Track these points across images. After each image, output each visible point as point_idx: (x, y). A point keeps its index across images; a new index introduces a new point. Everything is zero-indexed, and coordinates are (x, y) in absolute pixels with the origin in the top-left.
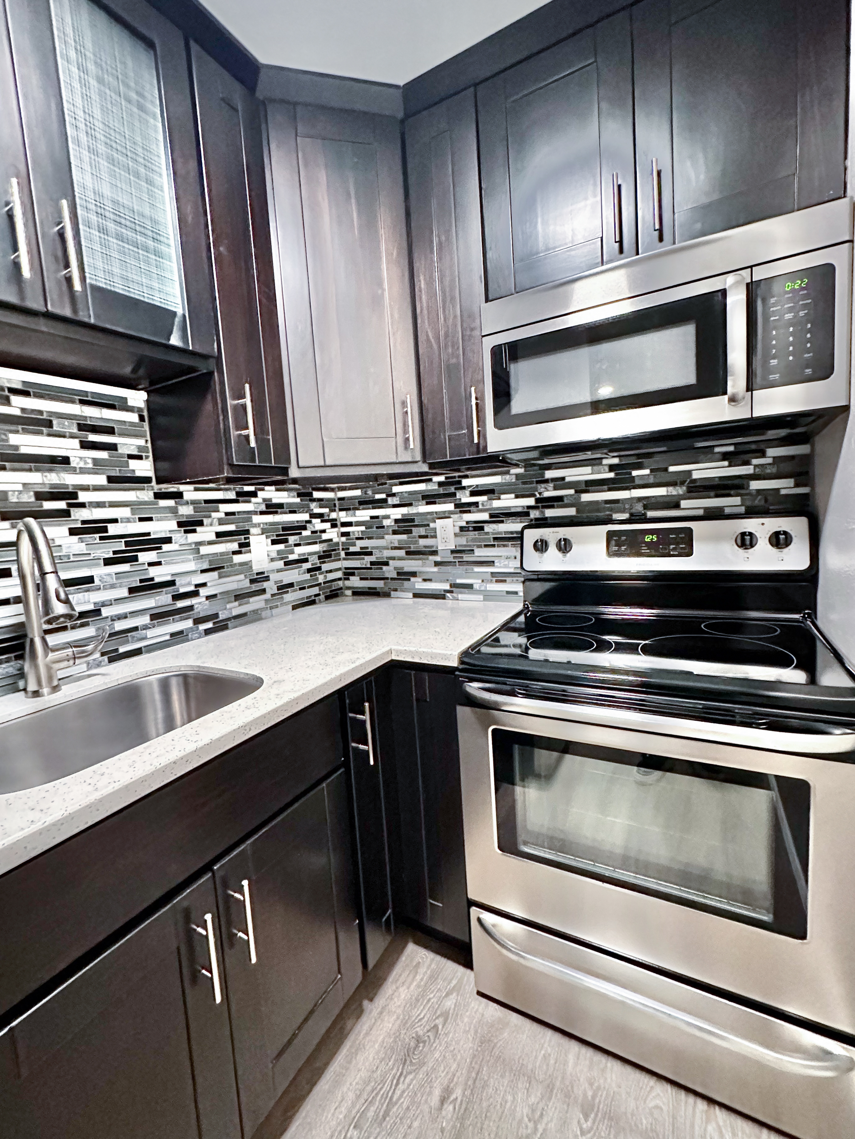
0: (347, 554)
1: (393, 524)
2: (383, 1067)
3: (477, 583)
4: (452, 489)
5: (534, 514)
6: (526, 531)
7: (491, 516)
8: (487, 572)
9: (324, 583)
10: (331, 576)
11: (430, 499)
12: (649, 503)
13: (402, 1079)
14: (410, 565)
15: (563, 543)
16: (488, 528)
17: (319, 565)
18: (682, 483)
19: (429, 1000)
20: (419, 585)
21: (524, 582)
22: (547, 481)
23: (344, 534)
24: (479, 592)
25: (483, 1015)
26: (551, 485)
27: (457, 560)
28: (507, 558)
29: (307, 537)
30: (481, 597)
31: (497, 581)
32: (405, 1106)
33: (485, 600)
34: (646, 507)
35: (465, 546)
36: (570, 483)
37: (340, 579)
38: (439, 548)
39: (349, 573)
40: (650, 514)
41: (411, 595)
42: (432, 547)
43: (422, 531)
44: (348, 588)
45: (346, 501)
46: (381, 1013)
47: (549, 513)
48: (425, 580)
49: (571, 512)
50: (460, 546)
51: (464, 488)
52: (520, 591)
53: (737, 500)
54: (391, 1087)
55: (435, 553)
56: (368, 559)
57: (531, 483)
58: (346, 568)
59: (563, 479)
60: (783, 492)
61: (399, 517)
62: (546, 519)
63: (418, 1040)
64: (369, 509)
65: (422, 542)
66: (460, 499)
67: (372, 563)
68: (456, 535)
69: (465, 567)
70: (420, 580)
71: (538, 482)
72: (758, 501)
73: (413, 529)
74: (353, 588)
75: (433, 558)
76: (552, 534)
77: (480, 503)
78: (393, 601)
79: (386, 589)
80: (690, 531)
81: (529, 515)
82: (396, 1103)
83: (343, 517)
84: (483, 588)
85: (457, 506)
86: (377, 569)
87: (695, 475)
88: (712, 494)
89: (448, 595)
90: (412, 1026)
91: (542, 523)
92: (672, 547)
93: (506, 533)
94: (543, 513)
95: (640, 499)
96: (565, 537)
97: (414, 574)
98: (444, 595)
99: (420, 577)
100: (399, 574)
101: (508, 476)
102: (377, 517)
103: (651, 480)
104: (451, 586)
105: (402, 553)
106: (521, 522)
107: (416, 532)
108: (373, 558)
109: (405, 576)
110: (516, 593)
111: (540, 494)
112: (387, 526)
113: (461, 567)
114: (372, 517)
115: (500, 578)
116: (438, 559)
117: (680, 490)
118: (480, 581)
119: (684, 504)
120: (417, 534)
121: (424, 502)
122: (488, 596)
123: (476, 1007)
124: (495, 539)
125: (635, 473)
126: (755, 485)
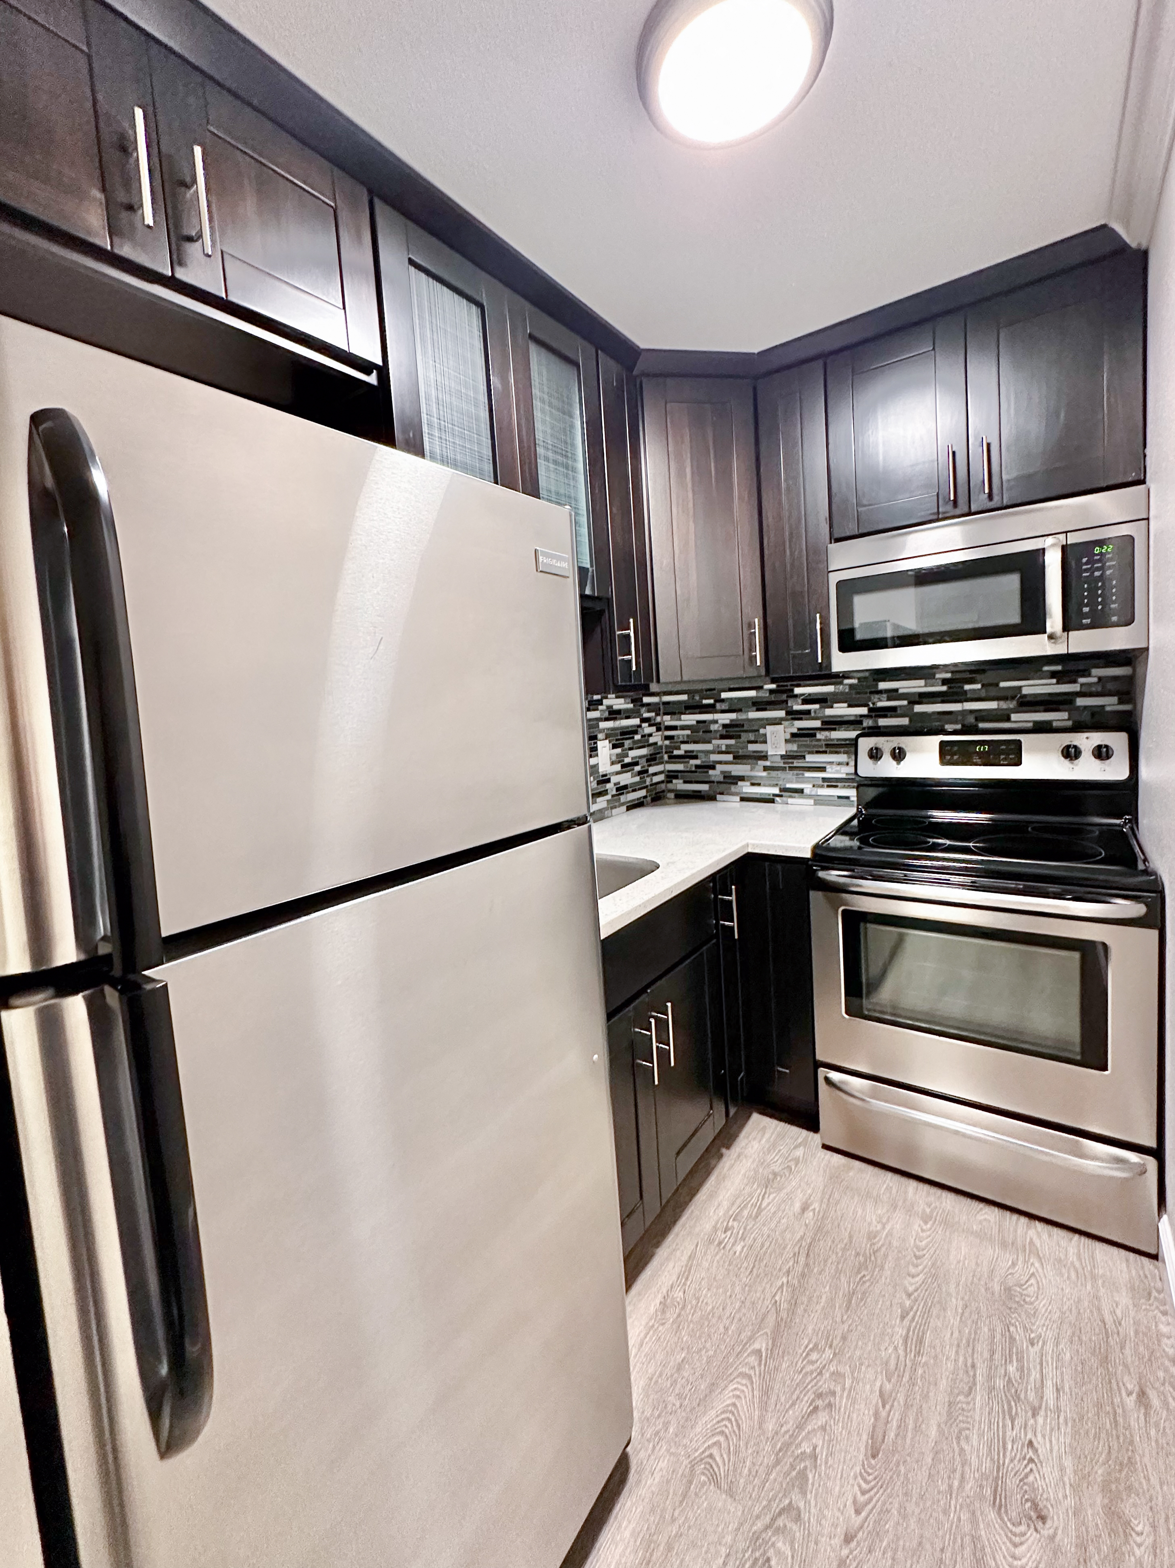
0: (670, 757)
1: (721, 728)
2: (748, 1190)
3: (808, 788)
4: (784, 697)
5: (867, 723)
6: (861, 740)
7: (823, 723)
8: (819, 778)
9: (651, 785)
10: (656, 779)
11: (759, 705)
12: (981, 716)
13: (767, 1196)
14: (737, 770)
15: (897, 751)
16: (820, 736)
17: (646, 768)
18: (1013, 698)
19: (779, 1151)
20: (747, 789)
21: (857, 788)
22: (880, 692)
23: (667, 738)
24: (810, 796)
25: (829, 1161)
26: (885, 696)
27: (787, 765)
28: (839, 764)
29: (638, 741)
30: (812, 802)
31: (828, 786)
32: (772, 1211)
33: (815, 804)
34: (977, 719)
35: (796, 752)
36: (903, 694)
37: (662, 782)
38: (769, 754)
39: (671, 776)
40: (982, 725)
41: (738, 799)
42: (762, 752)
43: (752, 737)
44: (671, 791)
45: (671, 705)
46: (739, 1156)
47: (882, 722)
48: (753, 784)
49: (905, 721)
50: (791, 751)
51: (796, 696)
52: (853, 796)
53: (1065, 715)
54: (758, 1200)
55: (765, 757)
56: (694, 762)
57: (866, 693)
58: (669, 771)
59: (896, 690)
60: (1108, 709)
61: (728, 722)
62: (879, 727)
63: (775, 1174)
64: (696, 714)
65: (752, 747)
66: (792, 707)
67: (697, 766)
68: (787, 741)
69: (795, 772)
70: (748, 783)
71: (871, 693)
72: (1086, 717)
73: (742, 734)
74: (676, 790)
75: (762, 763)
76: (885, 743)
77: (812, 711)
78: (719, 805)
79: (711, 793)
80: (1019, 742)
81: (862, 724)
82: (765, 1208)
83: (668, 720)
84: (813, 793)
85: (788, 713)
86: (704, 772)
87: (1025, 691)
88: (1042, 708)
89: (777, 799)
90: (769, 1165)
91: (876, 732)
92: (1002, 757)
93: (838, 740)
94: (877, 722)
95: (972, 712)
96: (900, 746)
97: (742, 778)
98: (774, 799)
99: (748, 781)
100: (725, 777)
101: (841, 687)
102: (704, 722)
103: (983, 694)
104: (781, 790)
105: (730, 757)
106: (854, 730)
107: (745, 737)
108: (697, 762)
109: (732, 780)
110: (848, 798)
111: (874, 704)
112: (715, 731)
113: (791, 772)
114: (698, 722)
115: (831, 783)
116: (768, 763)
117: (1012, 705)
118: (811, 786)
119: (1014, 717)
120: (746, 740)
121: (755, 708)
122: (819, 801)
123: (823, 1156)
124: (827, 745)
125: (967, 687)
126: (1080, 702)
